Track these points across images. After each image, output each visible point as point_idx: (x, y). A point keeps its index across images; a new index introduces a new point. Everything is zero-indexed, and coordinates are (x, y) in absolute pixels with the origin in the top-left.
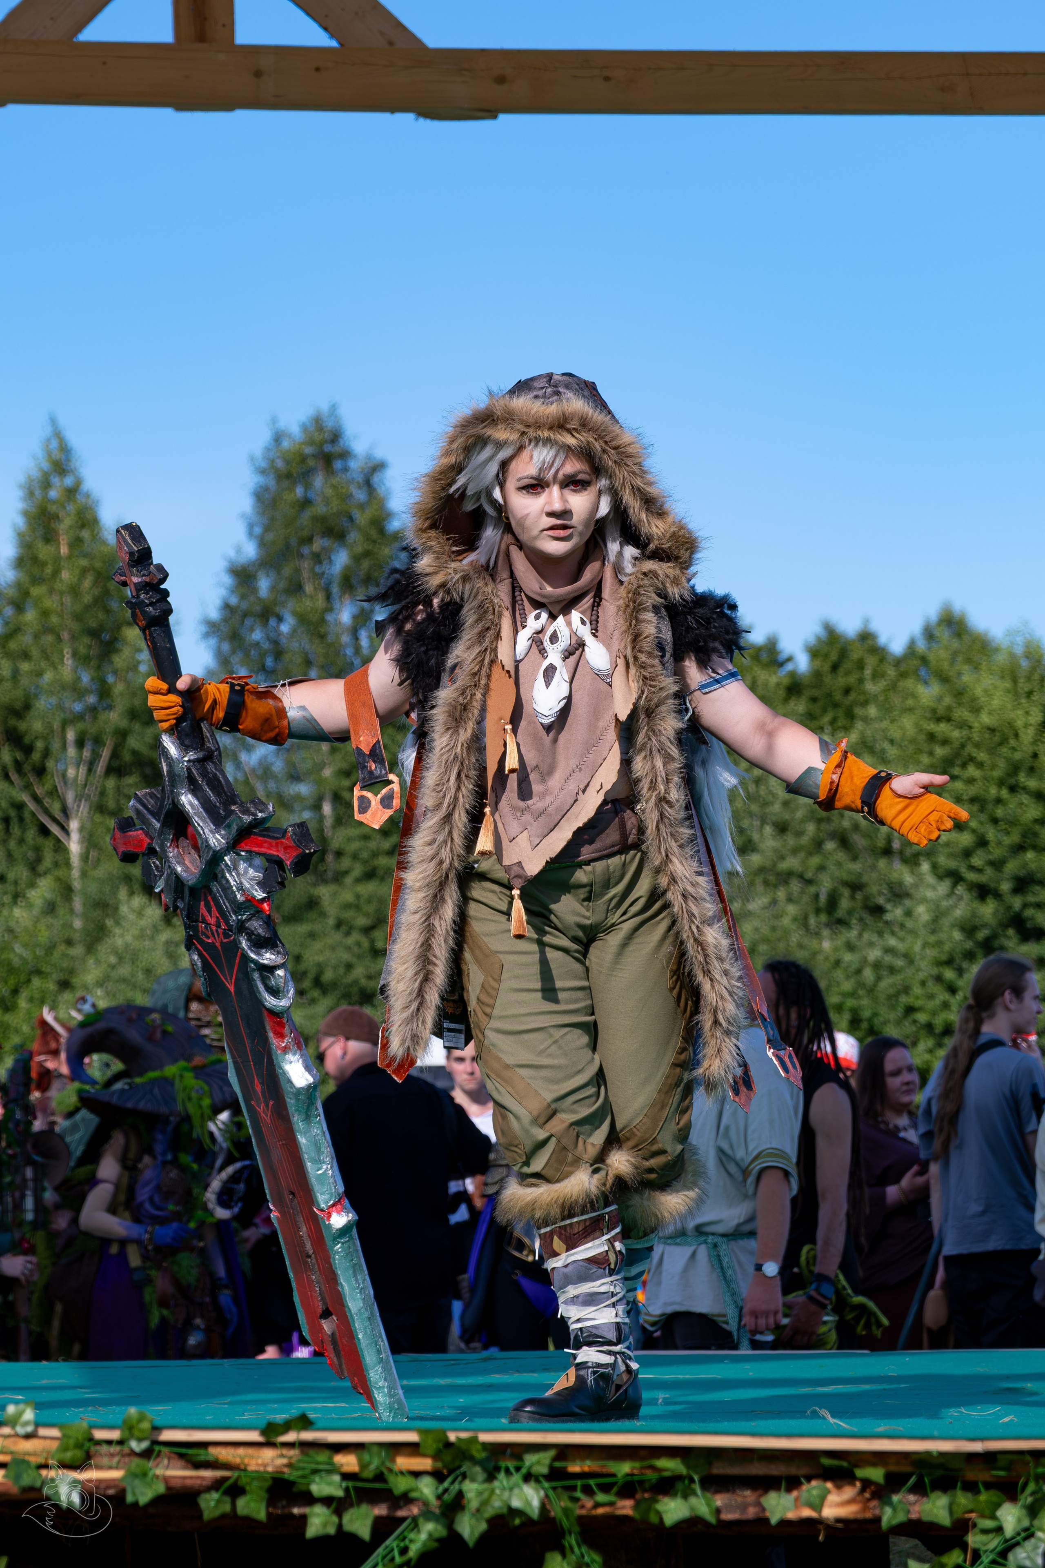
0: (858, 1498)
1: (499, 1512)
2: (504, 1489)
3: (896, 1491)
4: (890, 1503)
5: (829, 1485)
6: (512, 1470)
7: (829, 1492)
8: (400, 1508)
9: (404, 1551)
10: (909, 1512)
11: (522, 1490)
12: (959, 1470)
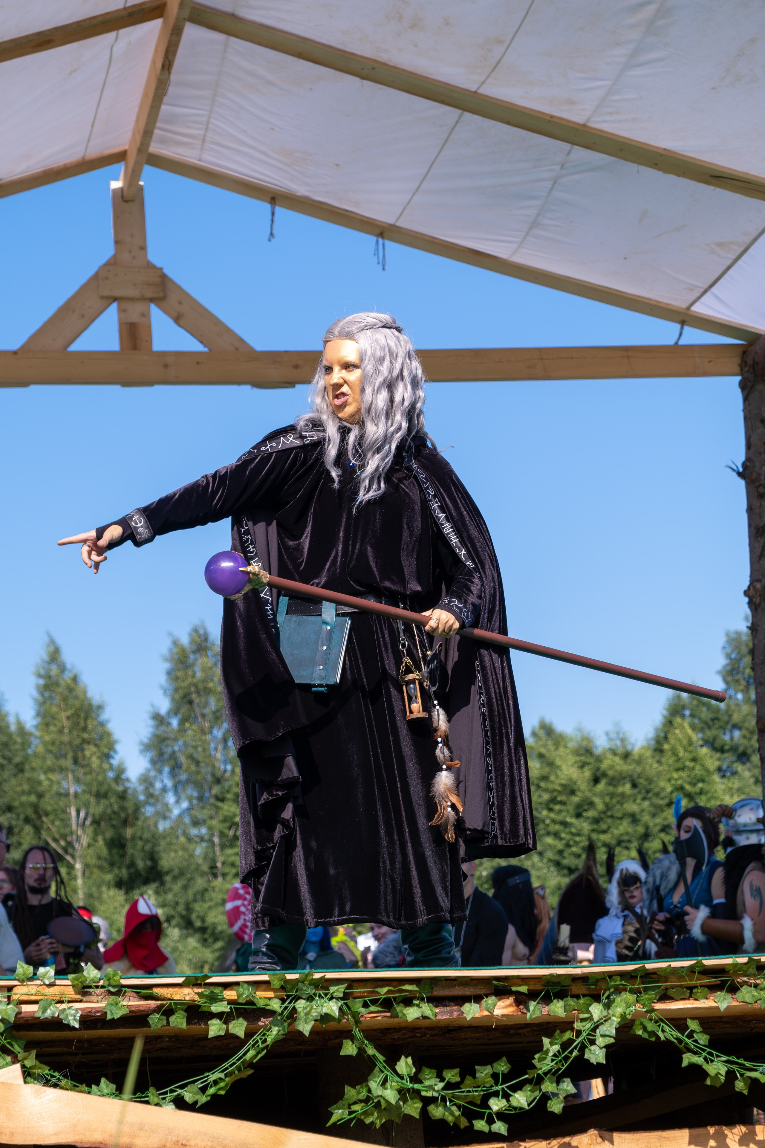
0: (514, 1005)
1: (316, 1018)
2: (318, 1005)
3: (534, 1001)
4: (531, 1007)
5: (497, 998)
6: (323, 995)
7: (497, 1001)
8: (260, 1020)
9: (265, 1040)
10: (542, 1012)
11: (328, 1005)
12: (569, 986)
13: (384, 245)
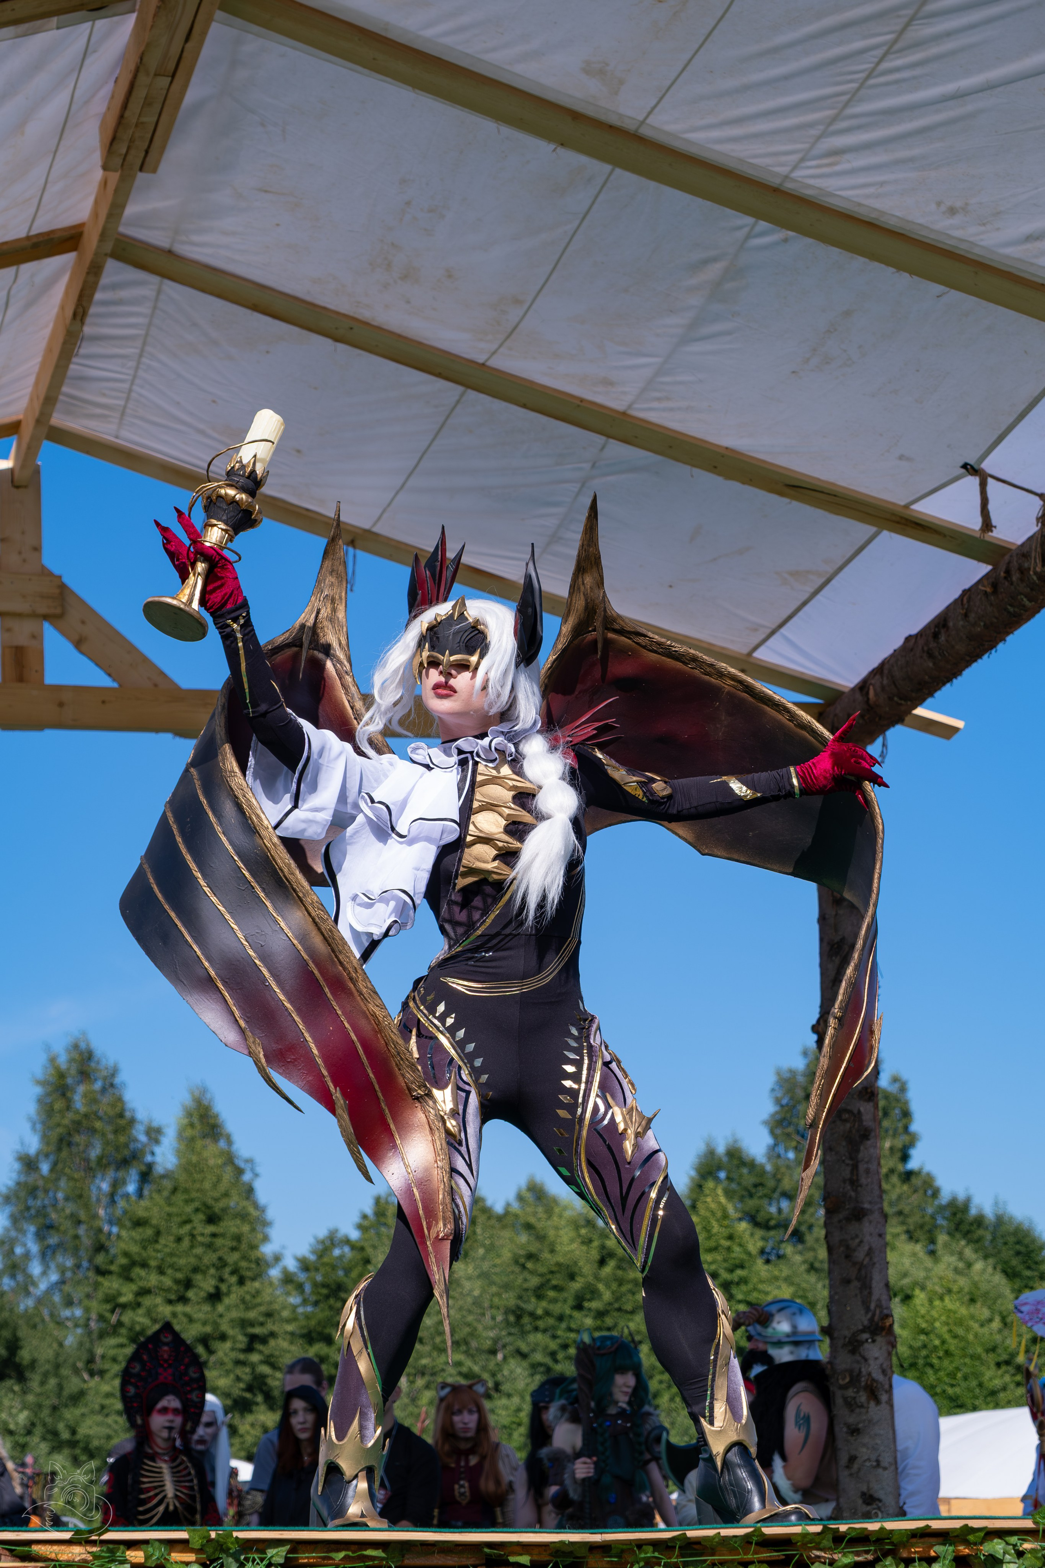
12: (584, 1557)
13: (355, 556)
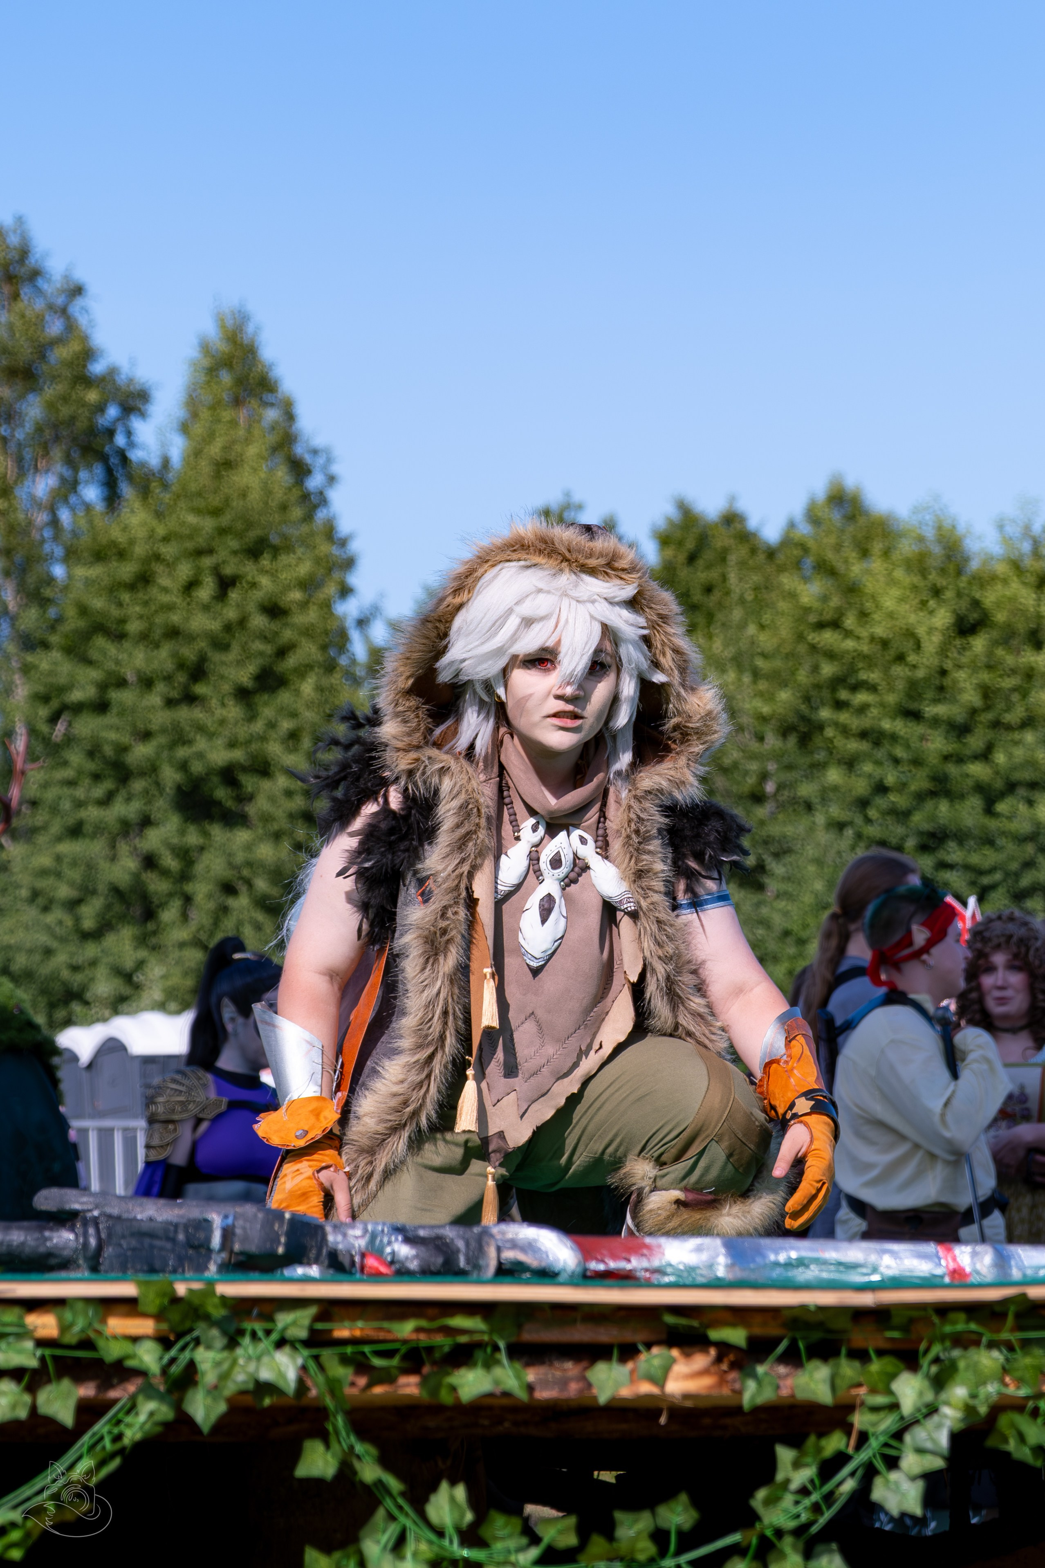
0: (713, 1369)
1: (243, 1387)
2: (249, 1358)
3: (761, 1361)
4: (754, 1376)
5: (675, 1353)
6: (260, 1334)
7: (674, 1361)
8: (112, 1386)
9: (118, 1438)
10: (778, 1387)
11: (273, 1358)
12: (843, 1332)
